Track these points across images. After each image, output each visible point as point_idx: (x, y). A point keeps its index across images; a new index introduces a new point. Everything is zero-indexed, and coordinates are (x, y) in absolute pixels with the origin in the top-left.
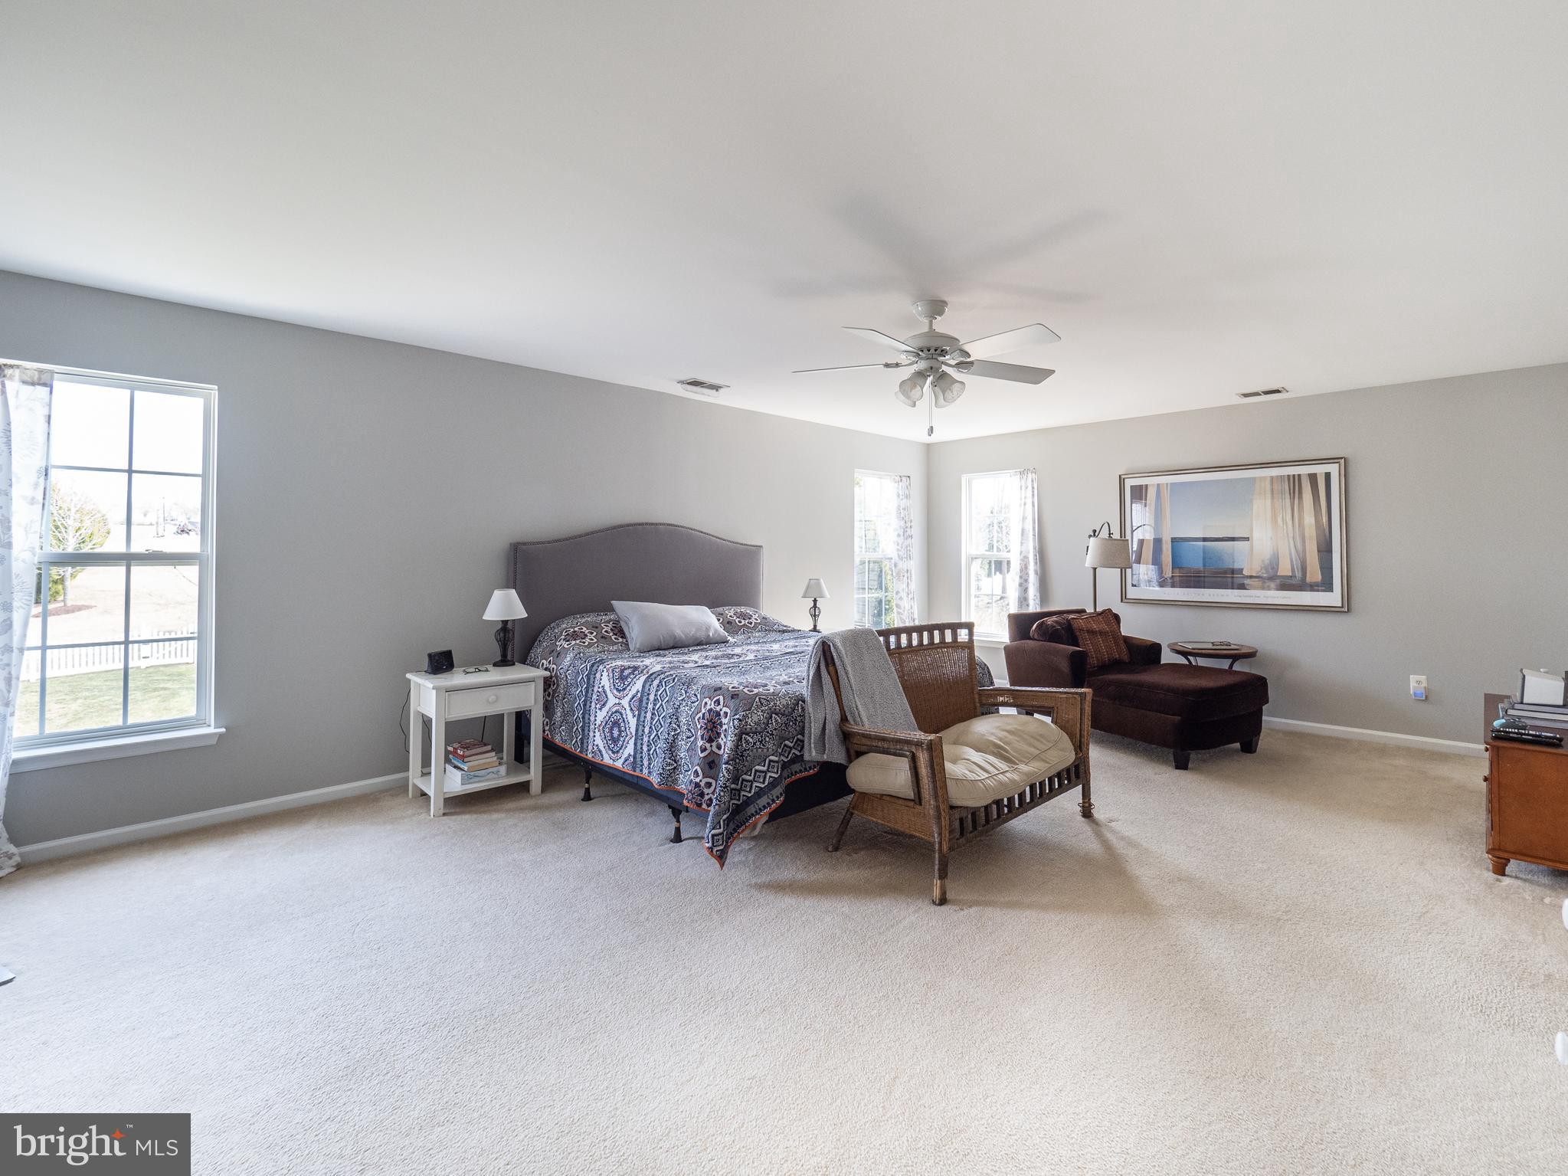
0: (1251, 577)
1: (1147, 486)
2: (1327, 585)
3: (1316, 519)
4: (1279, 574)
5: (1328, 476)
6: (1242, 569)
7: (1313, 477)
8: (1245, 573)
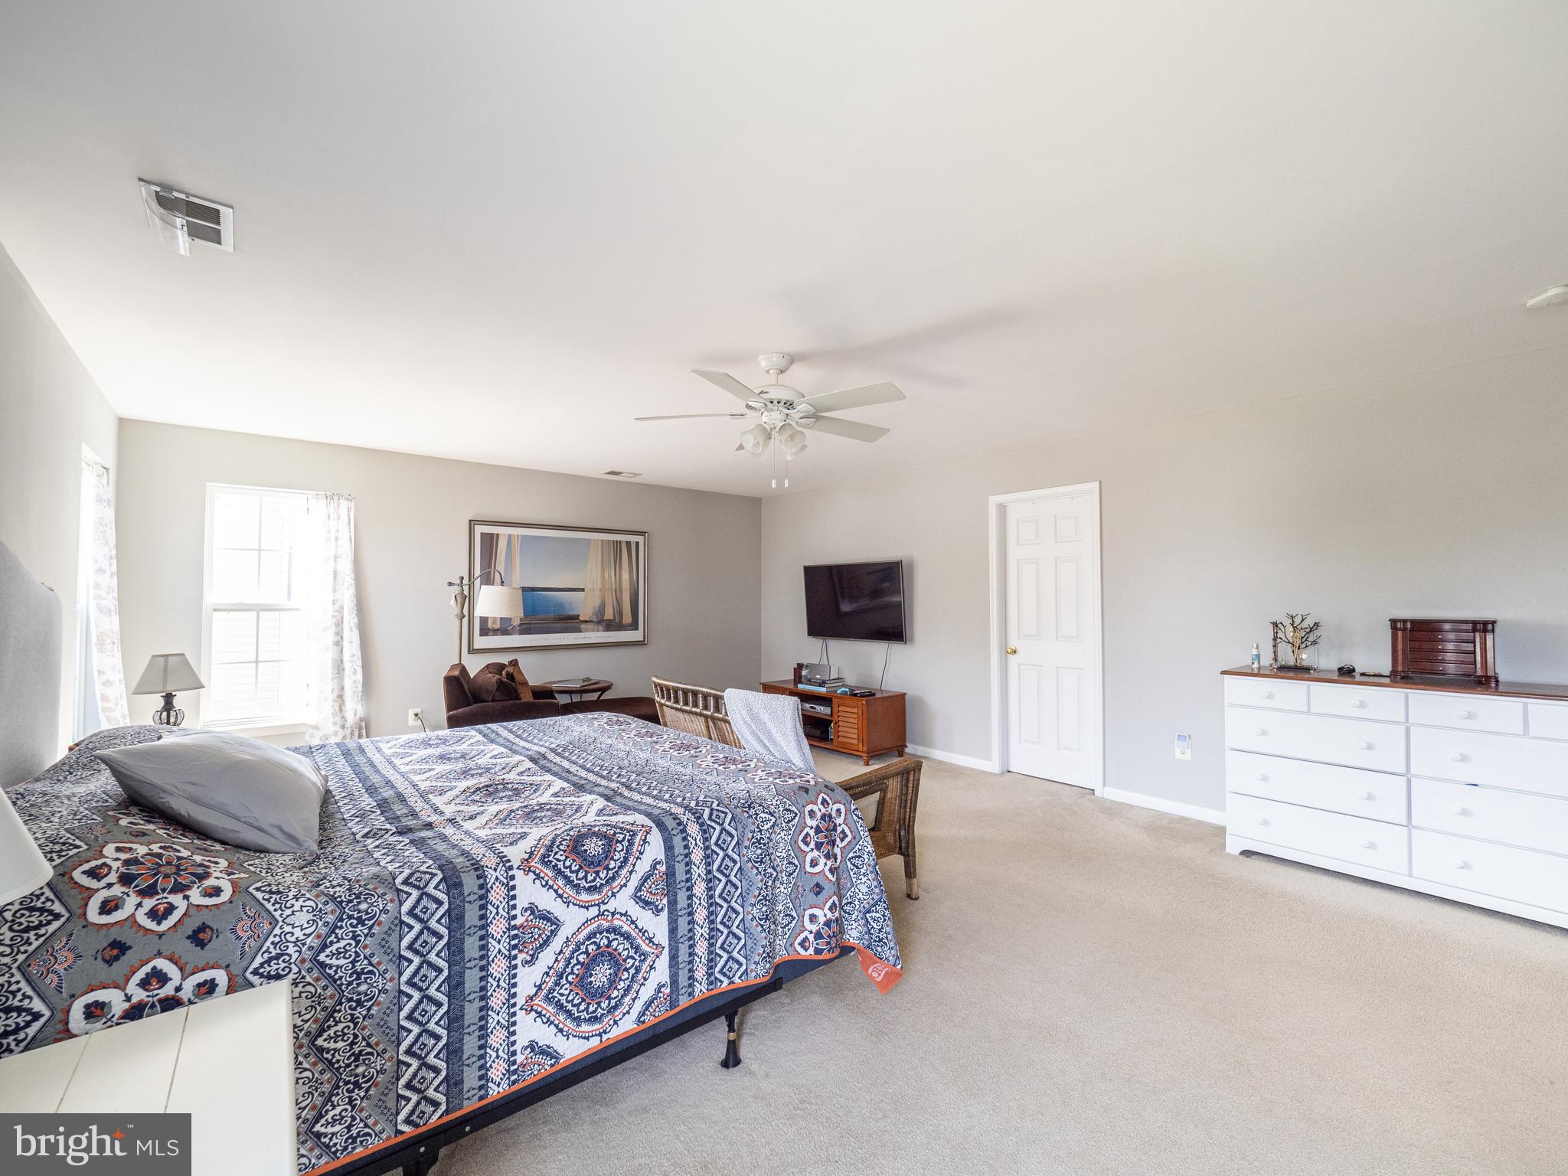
0: (586, 622)
1: (498, 535)
2: (634, 626)
3: (630, 577)
4: (605, 618)
5: (637, 543)
6: (579, 616)
7: (628, 543)
8: (581, 618)
